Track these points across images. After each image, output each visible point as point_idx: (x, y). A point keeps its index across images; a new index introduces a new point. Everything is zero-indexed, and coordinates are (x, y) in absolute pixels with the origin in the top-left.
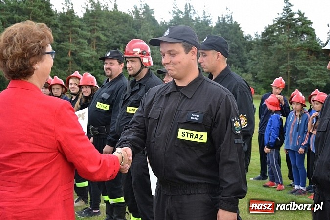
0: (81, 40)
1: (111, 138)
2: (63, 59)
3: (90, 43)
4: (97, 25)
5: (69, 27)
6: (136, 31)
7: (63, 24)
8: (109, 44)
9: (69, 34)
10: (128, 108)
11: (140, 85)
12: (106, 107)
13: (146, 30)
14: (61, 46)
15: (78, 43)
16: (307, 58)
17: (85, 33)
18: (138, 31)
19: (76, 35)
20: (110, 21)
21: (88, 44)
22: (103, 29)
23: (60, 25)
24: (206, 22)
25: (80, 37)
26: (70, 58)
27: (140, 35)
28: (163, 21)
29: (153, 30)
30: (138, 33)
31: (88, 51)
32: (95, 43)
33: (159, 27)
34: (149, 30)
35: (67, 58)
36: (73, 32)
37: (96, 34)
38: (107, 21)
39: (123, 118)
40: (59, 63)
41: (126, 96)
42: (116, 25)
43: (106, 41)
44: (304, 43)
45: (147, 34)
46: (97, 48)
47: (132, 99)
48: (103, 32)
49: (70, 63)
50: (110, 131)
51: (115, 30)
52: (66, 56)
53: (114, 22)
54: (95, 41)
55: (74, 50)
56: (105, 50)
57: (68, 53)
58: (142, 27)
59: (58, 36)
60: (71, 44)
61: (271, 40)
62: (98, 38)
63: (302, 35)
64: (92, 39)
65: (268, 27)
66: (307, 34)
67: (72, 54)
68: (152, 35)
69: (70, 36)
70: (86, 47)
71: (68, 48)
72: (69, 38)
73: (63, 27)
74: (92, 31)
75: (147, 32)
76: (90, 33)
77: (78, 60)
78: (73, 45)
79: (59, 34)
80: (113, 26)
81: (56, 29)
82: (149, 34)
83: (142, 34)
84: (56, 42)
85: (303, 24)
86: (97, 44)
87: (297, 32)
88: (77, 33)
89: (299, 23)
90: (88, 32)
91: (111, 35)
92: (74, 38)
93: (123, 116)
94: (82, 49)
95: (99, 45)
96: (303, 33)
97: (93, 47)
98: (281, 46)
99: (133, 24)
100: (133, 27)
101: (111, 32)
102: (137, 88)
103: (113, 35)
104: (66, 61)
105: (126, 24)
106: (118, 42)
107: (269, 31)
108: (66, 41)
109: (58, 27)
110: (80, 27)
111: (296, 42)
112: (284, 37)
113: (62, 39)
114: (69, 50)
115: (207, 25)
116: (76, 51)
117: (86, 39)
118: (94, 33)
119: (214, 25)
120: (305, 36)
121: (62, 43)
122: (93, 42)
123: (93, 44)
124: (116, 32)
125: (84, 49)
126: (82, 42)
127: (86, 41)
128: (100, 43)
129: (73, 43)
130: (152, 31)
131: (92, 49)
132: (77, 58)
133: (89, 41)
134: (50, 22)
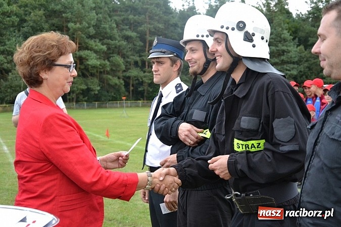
29: (288, 23)
34: (282, 24)
45: (280, 29)
68: (286, 29)
75: (281, 27)
81: (175, 29)
82: (283, 29)
83: (275, 29)
109: (178, 27)
130: (286, 25)
134: (169, 21)
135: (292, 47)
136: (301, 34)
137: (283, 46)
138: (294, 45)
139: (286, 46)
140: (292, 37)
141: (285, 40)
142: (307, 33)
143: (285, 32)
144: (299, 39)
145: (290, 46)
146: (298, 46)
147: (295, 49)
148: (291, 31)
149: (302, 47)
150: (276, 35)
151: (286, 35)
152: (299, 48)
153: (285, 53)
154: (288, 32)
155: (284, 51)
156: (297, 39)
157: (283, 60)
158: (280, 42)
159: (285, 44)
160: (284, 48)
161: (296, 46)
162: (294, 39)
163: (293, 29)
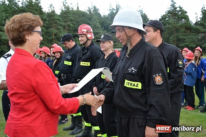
0: (60, 27)
1: (73, 80)
2: (50, 38)
3: (64, 29)
4: (68, 19)
5: (53, 20)
6: (89, 21)
7: (49, 19)
8: (75, 29)
9: (52, 24)
10: (81, 63)
11: (88, 49)
12: (70, 63)
13: (95, 20)
14: (49, 31)
15: (58, 29)
16: (185, 32)
17: (62, 23)
18: (90, 21)
19: (57, 24)
20: (75, 16)
21: (63, 29)
22: (71, 20)
23: (47, 19)
25: (59, 25)
26: (53, 37)
27: (92, 23)
28: (104, 15)
29: (99, 20)
30: (91, 22)
31: (64, 33)
32: (67, 29)
33: (102, 18)
34: (96, 20)
35: (52, 37)
36: (55, 23)
37: (68, 23)
38: (74, 16)
39: (79, 69)
40: (48, 40)
41: (80, 56)
42: (79, 18)
43: (73, 27)
44: (183, 24)
45: (96, 22)
46: (69, 31)
47: (83, 58)
48: (71, 22)
49: (54, 40)
50: (73, 76)
51: (78, 21)
52: (52, 36)
53: (77, 16)
54: (67, 27)
55: (56, 32)
56: (73, 32)
57: (52, 35)
58: (93, 19)
59: (47, 25)
60: (54, 30)
61: (164, 23)
62: (69, 26)
63: (182, 20)
64: (66, 26)
65: (162, 16)
66: (184, 19)
67: (55, 35)
69: (53, 25)
70: (62, 31)
71: (52, 32)
72: (53, 26)
73: (49, 20)
74: (65, 22)
75: (96, 21)
76: (64, 23)
77: (58, 38)
78: (55, 30)
79: (47, 24)
80: (77, 18)
81: (45, 22)
82: (97, 22)
83: (93, 22)
84: (46, 29)
85: (182, 13)
86: (68, 29)
87: (179, 18)
88: (57, 23)
89: (180, 13)
90: (63, 22)
91: (76, 24)
92: (55, 26)
93: (79, 67)
94: (60, 32)
95: (69, 29)
96: (182, 18)
97: (66, 31)
98: (170, 26)
99: (88, 17)
100: (88, 19)
101: (76, 22)
102: (86, 51)
103: (77, 23)
104: (52, 39)
105: (84, 17)
107: (163, 18)
108: (51, 28)
109: (47, 20)
110: (58, 20)
111: (179, 24)
112: (172, 21)
113: (49, 27)
114: (53, 33)
116: (57, 33)
117: (62, 26)
118: (67, 23)
120: (183, 20)
121: (49, 29)
122: (66, 28)
123: (66, 29)
124: (78, 22)
125: (61, 32)
126: (60, 28)
127: (62, 27)
128: (70, 28)
129: (55, 29)
130: (98, 20)
131: (66, 32)
132: (57, 37)
133: (64, 27)
135: (101, 31)
136: (105, 25)
137: (97, 30)
138: (102, 30)
139: (98, 30)
140: (101, 26)
141: (98, 28)
142: (108, 24)
143: (98, 23)
144: (104, 27)
145: (100, 30)
146: (104, 30)
147: (102, 32)
148: (100, 23)
149: (106, 31)
150: (94, 25)
151: (98, 25)
152: (104, 31)
153: (98, 34)
154: (99, 24)
155: (97, 33)
156: (103, 27)
157: (97, 37)
158: (96, 28)
159: (98, 29)
160: (98, 31)
161: (103, 30)
162: (102, 27)
163: (102, 22)
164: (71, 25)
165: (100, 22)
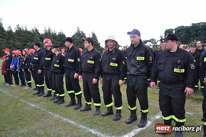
0: (15, 40)
4: (20, 35)
5: (11, 35)
12: (37, 59)
13: (37, 36)
15: (14, 40)
17: (16, 37)
20: (25, 34)
22: (22, 36)
23: (7, 35)
24: (55, 34)
26: (12, 45)
28: (42, 33)
31: (18, 43)
33: (40, 35)
36: (12, 37)
37: (20, 38)
42: (27, 35)
49: (12, 47)
58: (35, 35)
60: (12, 41)
61: (74, 39)
62: (21, 39)
63: (83, 38)
72: (11, 39)
73: (9, 35)
74: (19, 37)
86: (21, 41)
87: (81, 37)
88: (14, 37)
89: (82, 34)
91: (25, 38)
94: (16, 42)
96: (83, 37)
98: (77, 41)
100: (32, 35)
105: (30, 35)
106: (28, 40)
107: (74, 36)
110: (14, 35)
112: (78, 38)
114: (11, 43)
115: (55, 35)
116: (14, 43)
119: (58, 35)
124: (27, 37)
132: (14, 45)
133: (18, 40)
164: (23, 39)
165: (39, 38)
